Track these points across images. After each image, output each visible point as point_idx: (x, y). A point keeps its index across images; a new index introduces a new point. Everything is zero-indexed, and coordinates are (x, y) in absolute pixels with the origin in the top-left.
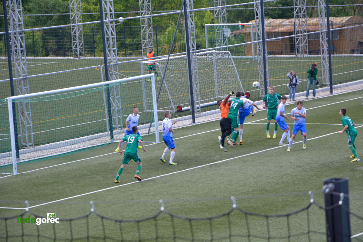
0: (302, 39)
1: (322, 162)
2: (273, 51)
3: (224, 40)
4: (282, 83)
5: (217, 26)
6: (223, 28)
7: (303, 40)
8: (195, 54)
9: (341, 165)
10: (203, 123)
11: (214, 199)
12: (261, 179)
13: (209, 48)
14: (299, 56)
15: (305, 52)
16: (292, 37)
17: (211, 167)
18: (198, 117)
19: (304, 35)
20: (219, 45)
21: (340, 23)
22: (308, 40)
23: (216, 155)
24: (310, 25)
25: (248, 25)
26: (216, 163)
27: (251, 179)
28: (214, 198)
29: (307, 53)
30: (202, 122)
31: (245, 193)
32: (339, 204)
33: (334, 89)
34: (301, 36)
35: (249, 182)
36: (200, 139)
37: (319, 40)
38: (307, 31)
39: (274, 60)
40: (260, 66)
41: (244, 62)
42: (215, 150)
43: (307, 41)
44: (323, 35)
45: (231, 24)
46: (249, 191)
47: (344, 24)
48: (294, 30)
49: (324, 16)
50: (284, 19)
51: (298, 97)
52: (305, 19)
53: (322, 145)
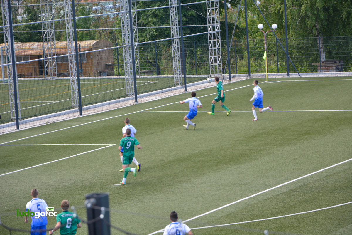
0: (50, 62)
2: (22, 73)
7: (52, 63)
9: (92, 184)
12: (14, 199)
14: (48, 78)
15: (55, 75)
16: (41, 60)
19: (53, 59)
21: (87, 46)
22: (57, 63)
24: (59, 48)
27: (4, 199)
29: (56, 76)
32: (100, 218)
33: (83, 110)
34: (50, 59)
37: (68, 63)
38: (55, 55)
40: (10, 88)
44: (72, 58)
47: (91, 48)
48: (43, 53)
49: (72, 39)
50: (33, 43)
51: (48, 118)
52: (54, 43)
53: (73, 165)
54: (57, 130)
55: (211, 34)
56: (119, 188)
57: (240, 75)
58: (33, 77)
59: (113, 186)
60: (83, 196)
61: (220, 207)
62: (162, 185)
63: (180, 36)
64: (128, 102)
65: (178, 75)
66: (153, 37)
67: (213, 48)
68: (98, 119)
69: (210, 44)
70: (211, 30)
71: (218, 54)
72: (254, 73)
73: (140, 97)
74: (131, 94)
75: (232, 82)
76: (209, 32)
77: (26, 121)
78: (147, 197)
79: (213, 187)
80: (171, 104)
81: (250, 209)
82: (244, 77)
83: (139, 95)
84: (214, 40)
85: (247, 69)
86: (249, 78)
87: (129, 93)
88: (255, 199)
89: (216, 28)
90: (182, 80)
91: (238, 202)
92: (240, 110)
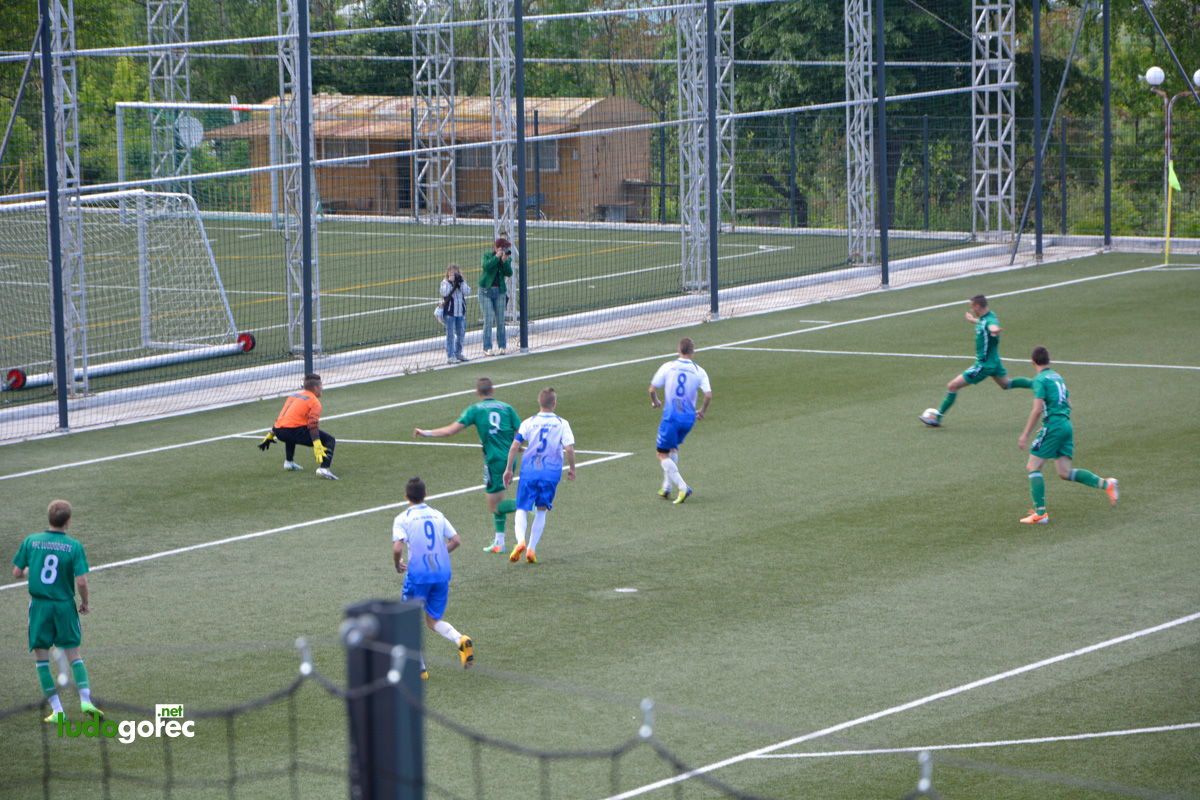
0: (435, 164)
1: (477, 572)
2: (341, 199)
3: (179, 158)
4: (363, 309)
5: (157, 110)
6: (177, 116)
7: (439, 167)
8: (74, 199)
9: (539, 583)
10: (94, 431)
11: (117, 681)
12: (278, 619)
13: (127, 180)
14: (425, 220)
15: (446, 209)
16: (406, 159)
17: (114, 574)
18: (79, 409)
19: (444, 153)
20: (160, 174)
21: (565, 117)
22: (457, 171)
23: (130, 536)
24: (465, 119)
25: (261, 110)
26: (131, 564)
27: (244, 618)
28: (116, 678)
29: (450, 212)
30: (90, 426)
31: (218, 664)
32: (387, 681)
33: (533, 333)
34: (435, 154)
35: (237, 628)
36: (81, 482)
37: (491, 172)
38: (453, 140)
39: (339, 229)
40: (292, 248)
41: (244, 233)
42: (129, 521)
43: (453, 172)
44: (504, 154)
45: (206, 106)
46: (235, 660)
47: (577, 122)
48: (413, 134)
49: (508, 91)
50: (382, 98)
51: (413, 354)
52: (448, 101)
53: (483, 516)
54: (439, 397)
55: (981, 94)
56: (632, 601)
57: (1075, 240)
58: (376, 214)
59: (609, 594)
60: (506, 623)
61: (965, 683)
62: (776, 600)
63: (874, 97)
64: (688, 312)
65: (863, 230)
66: (790, 97)
67: (988, 143)
68: (581, 365)
69: (977, 128)
70: (982, 82)
71: (1005, 165)
72: (1127, 235)
73: (728, 298)
74: (699, 288)
75: (1046, 260)
76: (975, 87)
77: (340, 359)
78: (722, 638)
79: (951, 614)
80: (830, 328)
81: (1070, 696)
82: (1089, 246)
83: (726, 290)
84: (993, 116)
85: (1100, 220)
86: (1104, 250)
87: (689, 283)
88: (1090, 663)
89: (1000, 74)
90: (873, 248)
91: (1029, 671)
92: (1063, 359)
